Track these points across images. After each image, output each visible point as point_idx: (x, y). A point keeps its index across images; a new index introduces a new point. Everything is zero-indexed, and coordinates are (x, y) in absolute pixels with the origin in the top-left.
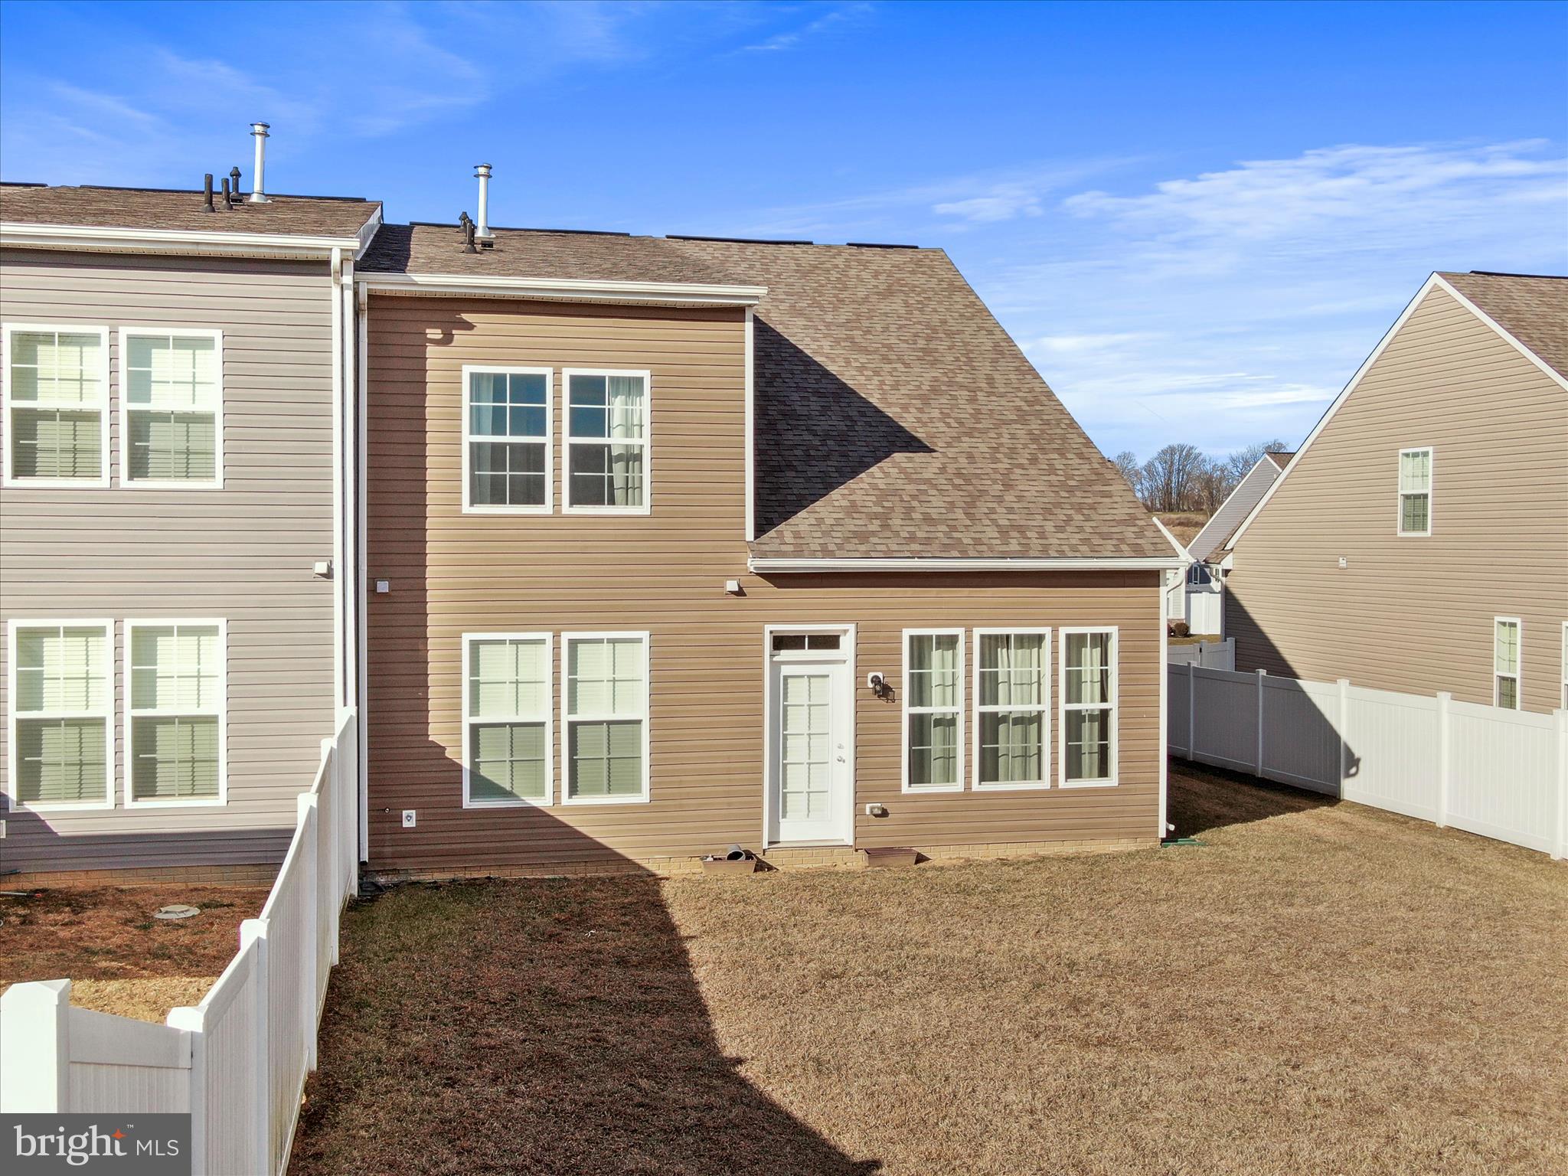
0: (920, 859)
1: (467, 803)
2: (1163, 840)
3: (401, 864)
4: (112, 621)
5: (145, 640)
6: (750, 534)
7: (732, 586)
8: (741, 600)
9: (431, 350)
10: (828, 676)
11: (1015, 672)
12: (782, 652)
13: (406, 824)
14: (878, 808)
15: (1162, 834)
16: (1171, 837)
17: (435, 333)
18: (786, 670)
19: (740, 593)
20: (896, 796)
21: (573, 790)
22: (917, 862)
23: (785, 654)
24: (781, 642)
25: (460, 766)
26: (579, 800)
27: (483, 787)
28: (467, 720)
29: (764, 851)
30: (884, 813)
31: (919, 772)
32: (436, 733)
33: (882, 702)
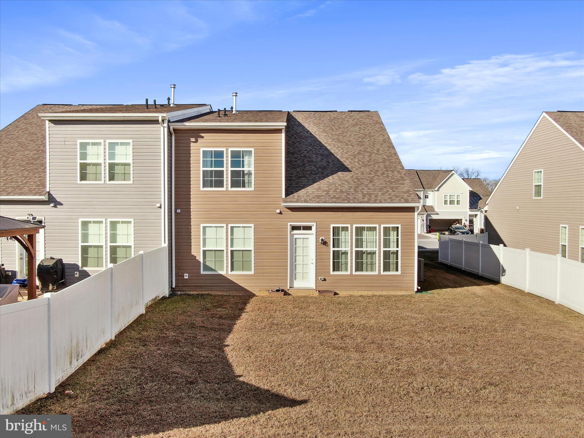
0: (336, 294)
1: (202, 272)
2: (416, 292)
3: (184, 289)
4: (105, 219)
5: (114, 224)
6: (284, 196)
7: (278, 211)
8: (281, 215)
9: (192, 144)
10: (308, 238)
11: (369, 238)
12: (294, 231)
13: (185, 278)
14: (323, 278)
15: (416, 290)
16: (418, 291)
17: (193, 140)
18: (295, 236)
19: (281, 213)
20: (328, 275)
21: (232, 269)
22: (334, 295)
23: (295, 232)
24: (294, 228)
25: (200, 262)
26: (234, 273)
27: (206, 268)
28: (202, 249)
29: (288, 290)
30: (325, 280)
31: (336, 268)
32: (194, 252)
33: (324, 246)
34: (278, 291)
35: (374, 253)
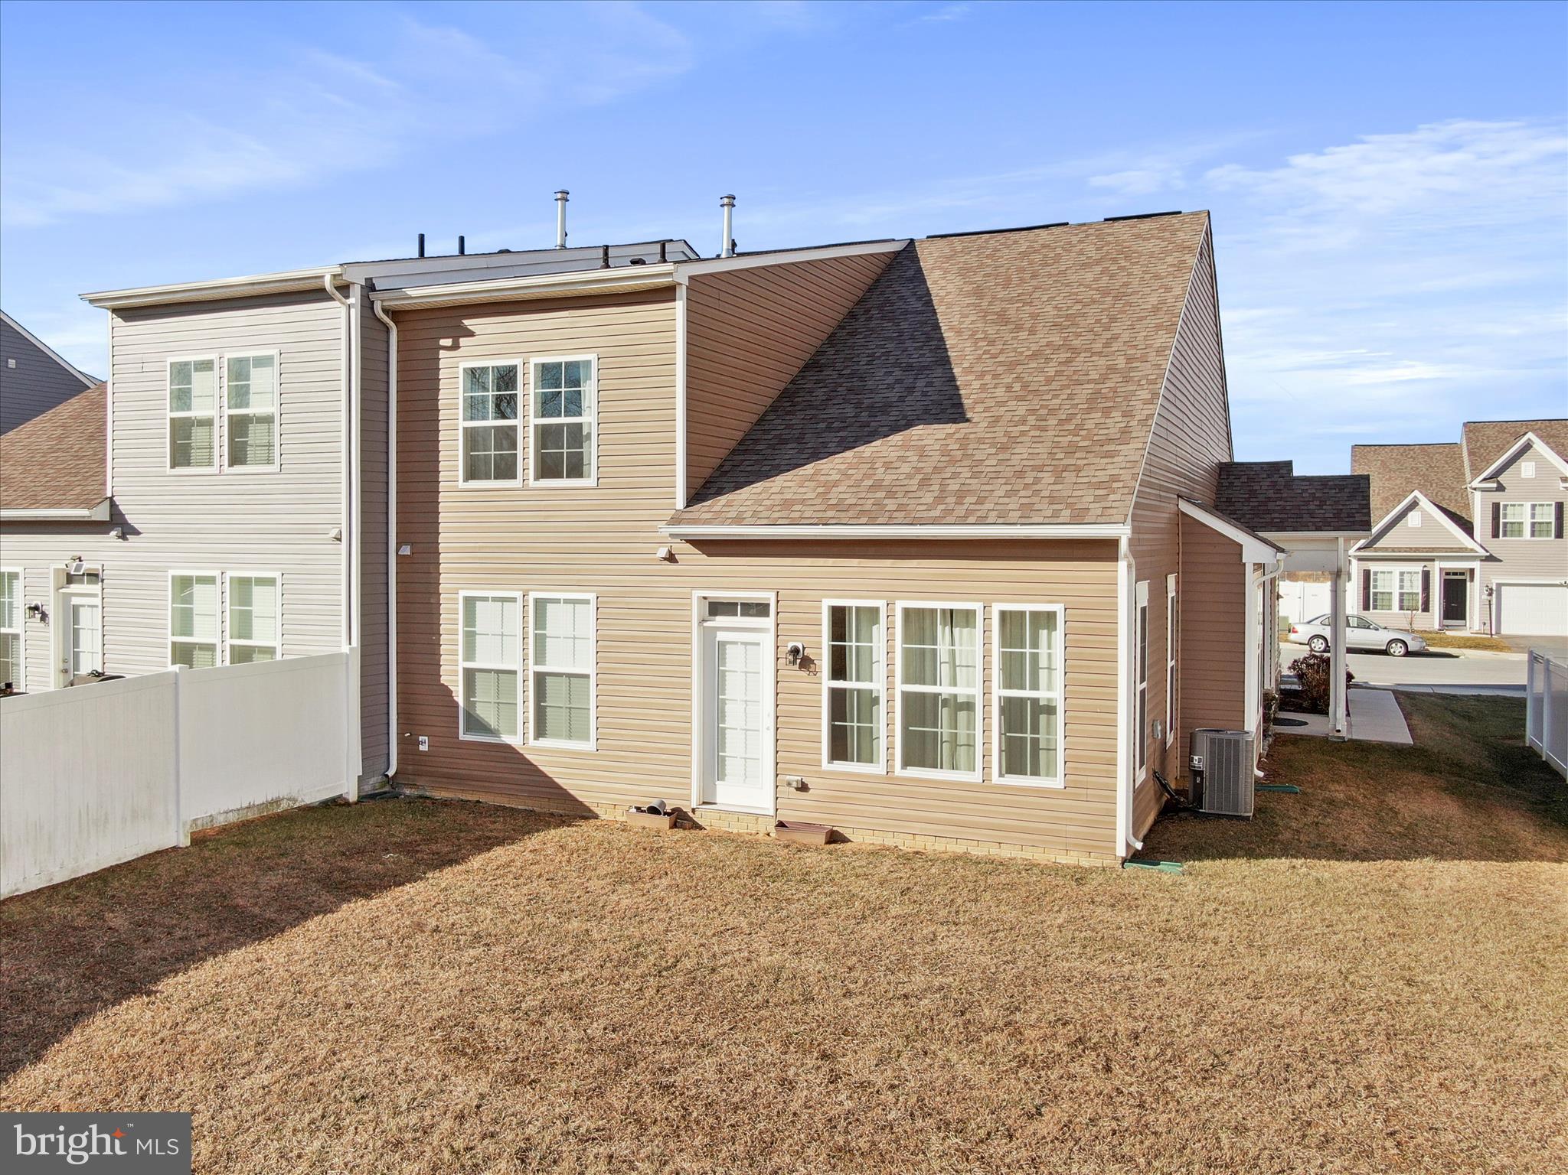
0: (834, 838)
1: (463, 736)
2: (1124, 861)
3: (421, 781)
6: (680, 502)
7: (663, 552)
8: (672, 567)
10: (758, 644)
11: (961, 650)
12: (718, 618)
13: (422, 748)
14: (797, 781)
17: (446, 342)
18: (721, 636)
19: (671, 558)
20: (816, 772)
21: (541, 731)
22: (828, 842)
23: (721, 621)
24: (717, 608)
25: (457, 703)
26: (543, 742)
27: (475, 724)
28: (463, 664)
29: (693, 810)
30: (803, 788)
31: (840, 749)
32: (445, 674)
33: (804, 673)
34: (653, 810)
35: (969, 706)
